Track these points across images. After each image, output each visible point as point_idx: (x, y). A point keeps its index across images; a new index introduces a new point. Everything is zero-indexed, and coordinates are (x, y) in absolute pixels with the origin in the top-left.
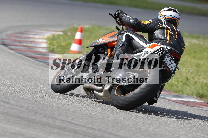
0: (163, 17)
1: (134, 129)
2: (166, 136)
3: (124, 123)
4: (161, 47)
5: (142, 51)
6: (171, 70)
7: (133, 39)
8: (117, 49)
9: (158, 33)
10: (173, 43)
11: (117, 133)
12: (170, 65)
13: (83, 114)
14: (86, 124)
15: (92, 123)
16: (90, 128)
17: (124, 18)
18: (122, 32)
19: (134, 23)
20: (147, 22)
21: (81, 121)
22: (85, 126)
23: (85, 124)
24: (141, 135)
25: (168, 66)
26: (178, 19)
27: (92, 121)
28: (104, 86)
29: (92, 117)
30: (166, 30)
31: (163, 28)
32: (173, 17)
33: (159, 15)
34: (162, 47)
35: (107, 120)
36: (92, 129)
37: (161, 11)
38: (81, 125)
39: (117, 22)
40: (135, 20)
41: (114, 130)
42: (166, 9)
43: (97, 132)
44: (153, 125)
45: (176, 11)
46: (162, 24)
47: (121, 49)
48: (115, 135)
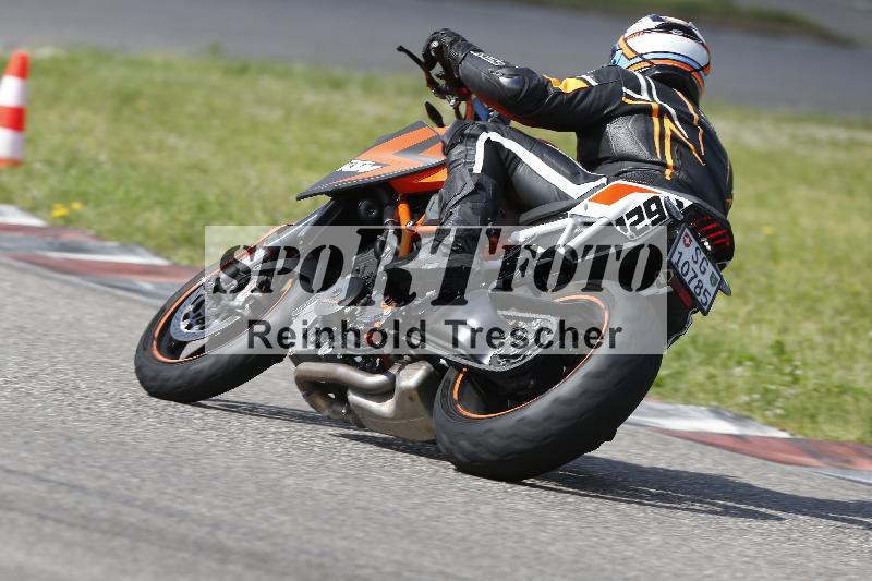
0: (639, 59)
1: (250, 487)
2: (385, 513)
3: (206, 461)
4: (650, 196)
5: (560, 214)
6: (699, 298)
7: (516, 159)
8: (454, 206)
9: (621, 135)
10: (689, 176)
11: (178, 506)
12: (696, 276)
13: (32, 425)
14: (48, 466)
15: (71, 462)
16: (62, 484)
17: (467, 68)
18: (467, 131)
19: (517, 87)
20: (571, 85)
21: (24, 455)
22: (44, 476)
23: (40, 468)
24: (282, 511)
25: (690, 282)
26: (702, 68)
27: (70, 453)
28: (393, 371)
29: (69, 439)
30: (656, 120)
31: (645, 111)
32: (681, 58)
33: (618, 53)
34: (656, 200)
35: (135, 448)
36: (73, 487)
37: (626, 35)
38: (25, 474)
39: (431, 83)
40: (522, 74)
41: (165, 493)
42: (647, 22)
43: (95, 503)
44: (329, 469)
45: (694, 34)
46: (638, 91)
47: (469, 204)
48: (171, 515)
